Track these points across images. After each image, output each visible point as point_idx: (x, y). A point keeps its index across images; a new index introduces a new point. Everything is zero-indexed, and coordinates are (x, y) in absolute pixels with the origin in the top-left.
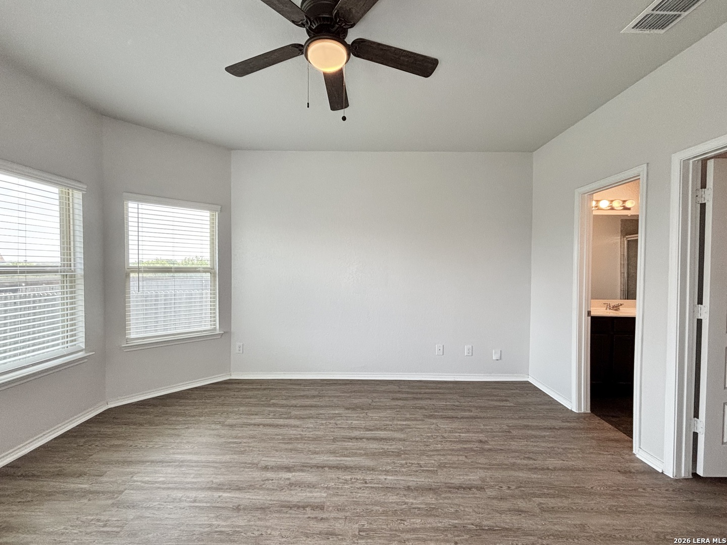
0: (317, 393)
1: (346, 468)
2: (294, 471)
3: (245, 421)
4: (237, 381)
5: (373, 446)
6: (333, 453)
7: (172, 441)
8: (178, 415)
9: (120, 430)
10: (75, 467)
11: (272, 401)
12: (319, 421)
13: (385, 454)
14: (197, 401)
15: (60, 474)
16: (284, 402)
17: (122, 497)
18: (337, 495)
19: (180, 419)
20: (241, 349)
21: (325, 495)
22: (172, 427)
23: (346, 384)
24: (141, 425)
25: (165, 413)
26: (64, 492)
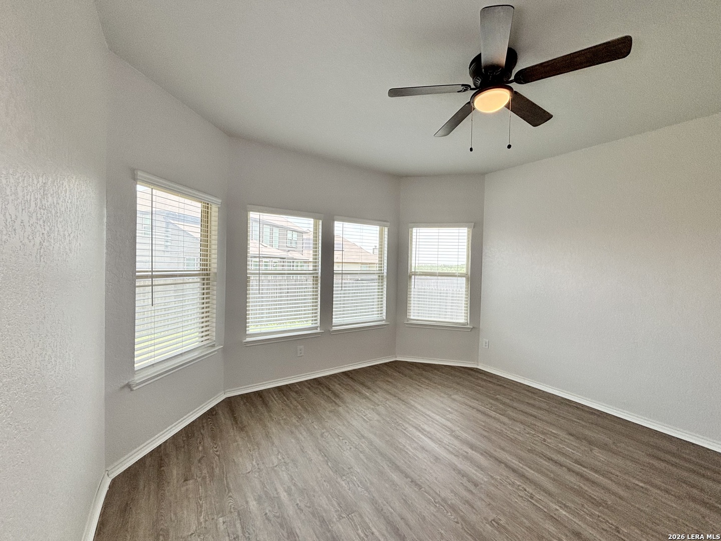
0: (548, 407)
1: (522, 476)
2: (476, 451)
3: (466, 401)
4: (482, 371)
5: (572, 479)
6: (521, 459)
7: (415, 392)
8: (427, 378)
9: (395, 374)
10: (369, 384)
11: (498, 396)
12: (528, 430)
13: (580, 493)
14: (444, 375)
15: (363, 384)
16: (508, 401)
17: (377, 408)
18: (496, 487)
19: (427, 381)
20: (487, 344)
21: (486, 480)
22: (420, 384)
23: (592, 413)
24: (406, 376)
25: (422, 375)
26: (360, 393)
